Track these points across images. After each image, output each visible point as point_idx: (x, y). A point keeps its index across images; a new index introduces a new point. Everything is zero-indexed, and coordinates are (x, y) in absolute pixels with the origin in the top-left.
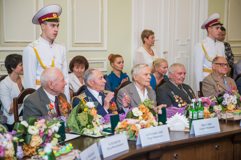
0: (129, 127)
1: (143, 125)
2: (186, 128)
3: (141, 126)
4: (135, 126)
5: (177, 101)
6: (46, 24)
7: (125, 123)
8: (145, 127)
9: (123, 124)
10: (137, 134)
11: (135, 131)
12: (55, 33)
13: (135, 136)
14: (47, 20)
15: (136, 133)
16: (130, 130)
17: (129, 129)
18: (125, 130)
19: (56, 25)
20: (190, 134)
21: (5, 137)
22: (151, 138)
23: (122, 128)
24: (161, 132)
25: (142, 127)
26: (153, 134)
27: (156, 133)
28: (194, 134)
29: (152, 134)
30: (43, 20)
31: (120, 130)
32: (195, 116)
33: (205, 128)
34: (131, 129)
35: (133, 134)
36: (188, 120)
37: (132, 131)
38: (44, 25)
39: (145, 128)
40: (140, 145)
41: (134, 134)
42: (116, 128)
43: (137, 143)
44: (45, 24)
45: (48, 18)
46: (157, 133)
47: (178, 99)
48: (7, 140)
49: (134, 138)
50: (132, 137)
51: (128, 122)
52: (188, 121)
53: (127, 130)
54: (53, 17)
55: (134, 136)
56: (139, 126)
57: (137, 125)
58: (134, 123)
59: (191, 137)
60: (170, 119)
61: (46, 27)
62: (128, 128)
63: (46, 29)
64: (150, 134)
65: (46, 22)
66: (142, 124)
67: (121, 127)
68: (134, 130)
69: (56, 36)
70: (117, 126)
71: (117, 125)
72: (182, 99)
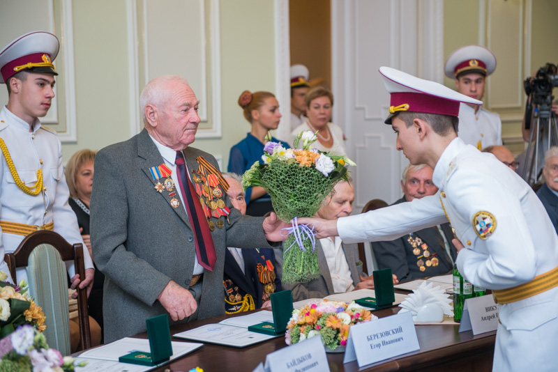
0: (321, 320)
1: (354, 314)
2: (446, 317)
3: (352, 317)
4: (336, 318)
5: (416, 252)
6: (24, 80)
7: (312, 311)
8: (360, 318)
9: (308, 314)
10: (342, 337)
11: (338, 331)
12: (46, 101)
13: (339, 341)
14: (27, 70)
15: (340, 335)
16: (325, 328)
17: (324, 325)
18: (314, 329)
19: (49, 82)
20: (461, 330)
21: (46, 358)
22: (379, 346)
23: (305, 324)
24: (400, 330)
25: (353, 320)
26: (382, 336)
27: (387, 333)
28: (471, 331)
29: (379, 336)
30: (16, 69)
31: (301, 328)
32: (466, 288)
33: (494, 317)
34: (329, 324)
35: (333, 336)
36: (449, 298)
37: (329, 330)
38: (18, 81)
39: (361, 321)
40: (355, 362)
41: (335, 338)
42: (289, 323)
43: (347, 359)
44: (20, 79)
45: (30, 65)
46: (391, 333)
47: (419, 247)
48: (52, 364)
49: (337, 346)
50: (330, 344)
51: (320, 309)
52: (451, 301)
53: (319, 328)
54: (43, 62)
55: (336, 342)
56: (346, 318)
57: (341, 315)
58: (334, 311)
59: (464, 339)
60: (410, 297)
61: (22, 87)
62: (319, 323)
63: (23, 90)
64: (374, 336)
65: (25, 73)
66: (353, 311)
67: (302, 321)
68: (335, 327)
69: (47, 109)
70: (291, 319)
71: (291, 316)
72: (427, 250)
